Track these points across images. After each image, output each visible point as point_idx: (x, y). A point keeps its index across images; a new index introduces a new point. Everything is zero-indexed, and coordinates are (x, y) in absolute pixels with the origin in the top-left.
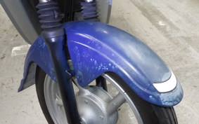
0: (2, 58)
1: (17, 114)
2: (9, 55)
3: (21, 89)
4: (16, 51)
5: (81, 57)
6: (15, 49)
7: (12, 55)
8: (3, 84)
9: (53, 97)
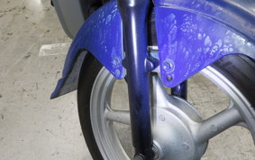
0: (27, 57)
1: (39, 132)
2: (36, 54)
3: (56, 95)
4: (46, 51)
5: (179, 32)
6: (44, 47)
7: (40, 54)
8: (24, 90)
9: (102, 107)
